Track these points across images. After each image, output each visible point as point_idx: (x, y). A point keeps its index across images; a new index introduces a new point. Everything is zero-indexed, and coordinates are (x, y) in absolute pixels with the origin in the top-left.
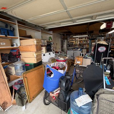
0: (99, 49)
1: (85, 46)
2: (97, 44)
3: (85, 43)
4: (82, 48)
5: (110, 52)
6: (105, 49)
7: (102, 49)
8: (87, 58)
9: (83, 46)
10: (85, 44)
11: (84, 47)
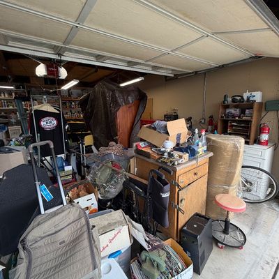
0: (43, 124)
1: (13, 116)
2: (33, 112)
3: (11, 107)
4: (7, 124)
5: (66, 128)
6: (55, 122)
7: (48, 124)
8: (10, 151)
9: (6, 117)
10: (14, 112)
11: (13, 120)
